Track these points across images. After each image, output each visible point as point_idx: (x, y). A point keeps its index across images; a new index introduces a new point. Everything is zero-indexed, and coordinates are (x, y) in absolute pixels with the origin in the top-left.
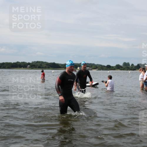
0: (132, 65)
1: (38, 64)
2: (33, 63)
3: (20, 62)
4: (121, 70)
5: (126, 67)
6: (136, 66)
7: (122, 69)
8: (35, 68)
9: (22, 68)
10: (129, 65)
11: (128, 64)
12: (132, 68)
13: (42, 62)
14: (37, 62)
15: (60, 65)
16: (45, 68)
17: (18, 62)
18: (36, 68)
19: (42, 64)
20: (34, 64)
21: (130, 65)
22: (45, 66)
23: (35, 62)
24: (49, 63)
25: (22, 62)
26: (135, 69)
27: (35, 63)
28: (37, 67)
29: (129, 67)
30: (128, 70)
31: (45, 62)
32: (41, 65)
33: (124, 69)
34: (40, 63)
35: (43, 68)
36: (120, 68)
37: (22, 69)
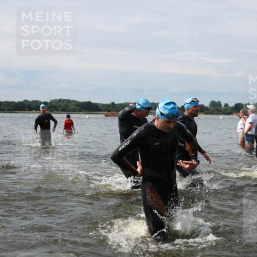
0: (226, 105)
1: (61, 104)
2: (52, 102)
3: (29, 101)
4: (207, 114)
5: (214, 108)
6: (232, 107)
7: (208, 112)
8: (55, 112)
9: (34, 111)
10: (221, 105)
11: (219, 104)
12: (225, 110)
13: (68, 100)
14: (60, 100)
15: (100, 106)
16: (74, 111)
17: (26, 101)
18: (58, 111)
19: (69, 104)
20: (53, 104)
21: (223, 106)
22: (73, 107)
23: (56, 100)
24: (80, 102)
25: (32, 101)
26: (230, 112)
27: (56, 102)
28: (60, 109)
29: (220, 108)
30: (218, 114)
31: (74, 101)
32: (67, 106)
33: (211, 113)
34: (65, 103)
35: (70, 111)
36: (205, 111)
37: (33, 113)
